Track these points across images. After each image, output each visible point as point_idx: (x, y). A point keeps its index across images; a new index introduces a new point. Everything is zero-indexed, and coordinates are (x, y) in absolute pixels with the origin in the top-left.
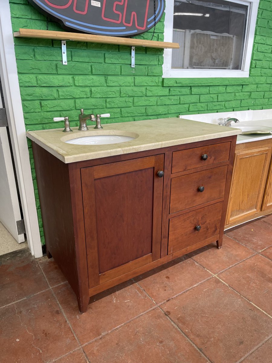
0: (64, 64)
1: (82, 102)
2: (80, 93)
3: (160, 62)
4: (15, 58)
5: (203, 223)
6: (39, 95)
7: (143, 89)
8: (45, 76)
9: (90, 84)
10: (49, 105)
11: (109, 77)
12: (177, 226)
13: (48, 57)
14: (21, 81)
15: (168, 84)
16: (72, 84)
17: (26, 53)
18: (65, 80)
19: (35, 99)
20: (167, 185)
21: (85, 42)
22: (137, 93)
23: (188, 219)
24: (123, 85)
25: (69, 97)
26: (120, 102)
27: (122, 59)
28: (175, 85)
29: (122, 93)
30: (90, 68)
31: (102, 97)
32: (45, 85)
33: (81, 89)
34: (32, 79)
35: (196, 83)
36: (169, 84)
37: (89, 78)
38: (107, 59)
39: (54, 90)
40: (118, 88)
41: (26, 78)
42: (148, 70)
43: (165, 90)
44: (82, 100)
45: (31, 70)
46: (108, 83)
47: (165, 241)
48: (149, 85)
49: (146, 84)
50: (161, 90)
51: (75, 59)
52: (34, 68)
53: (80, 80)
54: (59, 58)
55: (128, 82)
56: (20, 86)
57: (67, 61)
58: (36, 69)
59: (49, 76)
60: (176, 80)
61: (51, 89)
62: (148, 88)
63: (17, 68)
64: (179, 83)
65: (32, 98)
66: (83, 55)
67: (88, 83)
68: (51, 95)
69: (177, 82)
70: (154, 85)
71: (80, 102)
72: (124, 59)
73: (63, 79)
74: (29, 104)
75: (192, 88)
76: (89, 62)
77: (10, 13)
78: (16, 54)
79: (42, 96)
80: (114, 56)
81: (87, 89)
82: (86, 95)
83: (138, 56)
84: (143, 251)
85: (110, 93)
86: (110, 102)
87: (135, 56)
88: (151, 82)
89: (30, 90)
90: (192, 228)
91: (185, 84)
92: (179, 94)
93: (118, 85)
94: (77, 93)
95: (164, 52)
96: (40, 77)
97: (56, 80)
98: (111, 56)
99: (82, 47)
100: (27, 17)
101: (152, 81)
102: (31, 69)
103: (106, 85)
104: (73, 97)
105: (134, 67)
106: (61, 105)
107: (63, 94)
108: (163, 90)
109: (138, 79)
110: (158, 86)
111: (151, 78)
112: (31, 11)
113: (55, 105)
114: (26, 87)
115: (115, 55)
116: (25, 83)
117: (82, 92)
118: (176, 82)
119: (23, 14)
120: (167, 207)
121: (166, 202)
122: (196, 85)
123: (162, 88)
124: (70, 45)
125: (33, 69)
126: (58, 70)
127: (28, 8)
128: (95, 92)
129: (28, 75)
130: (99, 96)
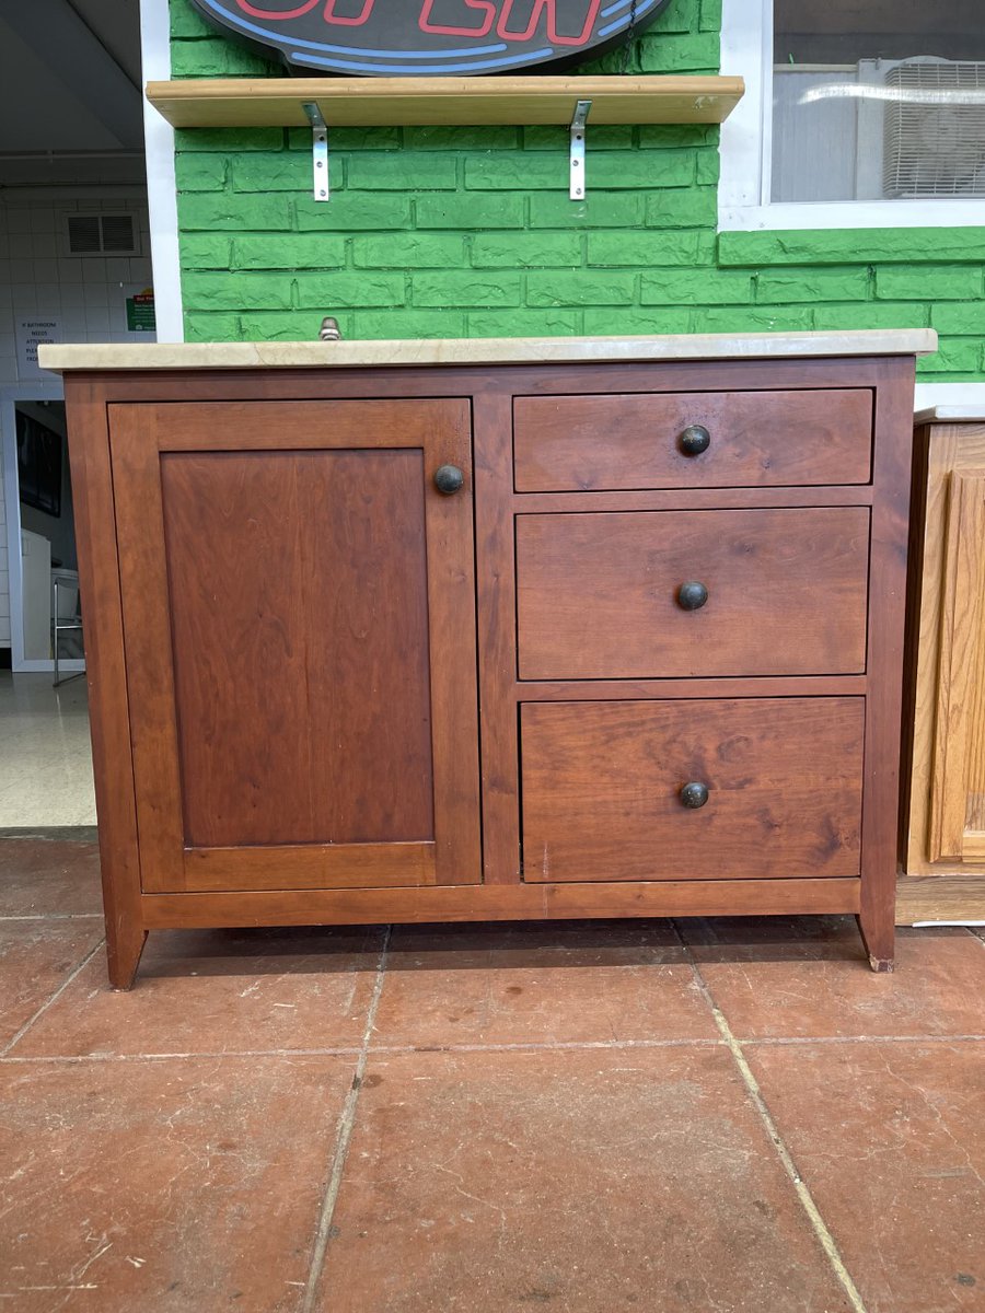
0: (318, 197)
1: (377, 321)
2: (369, 290)
3: (702, 174)
4: (174, 190)
5: (733, 783)
6: (234, 296)
7: (629, 278)
8: (258, 238)
9: (406, 260)
10: (266, 327)
11: (480, 238)
12: (564, 748)
13: (269, 180)
14: (184, 254)
15: (739, 257)
16: (342, 263)
17: (206, 172)
18: (320, 248)
19: (225, 308)
20: (493, 539)
21: (393, 128)
22: (595, 292)
23: (629, 734)
24: (537, 264)
25: (330, 305)
26: (523, 326)
27: (531, 172)
28: (780, 259)
29: (532, 293)
30: (406, 209)
31: (450, 305)
32: (255, 265)
33: (374, 277)
34: (217, 247)
35: (893, 246)
36: (742, 254)
37: (404, 241)
38: (474, 175)
39: (285, 280)
40: (515, 276)
41: (199, 243)
42: (647, 209)
43: (732, 280)
44: (377, 315)
45: (214, 220)
46: (477, 258)
47: (501, 803)
48: (653, 263)
49: (637, 261)
50: (711, 284)
51: (356, 181)
52: (224, 213)
53: (370, 249)
54: (304, 184)
55: (558, 253)
56: (185, 270)
57: (331, 191)
58: (231, 217)
59: (269, 238)
60: (780, 240)
61: (273, 278)
62: (646, 273)
63: (179, 216)
64: (798, 250)
65: (214, 303)
66: (386, 168)
67: (399, 257)
68: (272, 296)
69: (787, 245)
70: (678, 263)
71: (371, 322)
72: (540, 173)
73: (315, 248)
74: (204, 323)
75: (878, 274)
76: (406, 190)
77: (169, 65)
78: (177, 176)
79: (244, 297)
80: (501, 165)
81: (398, 279)
82: (393, 296)
83: (600, 159)
84: (388, 817)
85: (484, 291)
86: (481, 324)
87: (586, 160)
88: (663, 249)
89: (209, 282)
90: (664, 790)
91: (829, 253)
92: (807, 297)
93: (518, 264)
94: (357, 291)
95: (721, 136)
96: (242, 240)
97: (291, 250)
98: (490, 163)
99: (384, 143)
100: (215, 72)
101: (665, 249)
102: (216, 217)
103: (468, 266)
104: (345, 303)
105: (582, 196)
106: (304, 330)
107: (313, 294)
108: (719, 280)
109: (601, 243)
110: (699, 267)
111: (663, 237)
112: (227, 55)
113: (285, 329)
114: (201, 271)
115: (504, 161)
116: (196, 259)
117: (376, 287)
118: (782, 244)
119: (204, 65)
120: (500, 644)
121: (495, 615)
122: (895, 258)
123: (716, 273)
124: (342, 142)
125: (223, 217)
126: (300, 219)
127: (219, 45)
128: (424, 288)
129: (205, 237)
130: (439, 301)
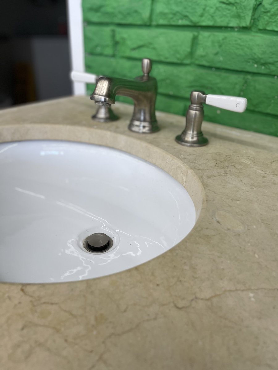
2: (217, 8)
68: (137, 11)
71: (213, 42)
94: (204, 9)
104: (191, 21)
117: (224, 6)
